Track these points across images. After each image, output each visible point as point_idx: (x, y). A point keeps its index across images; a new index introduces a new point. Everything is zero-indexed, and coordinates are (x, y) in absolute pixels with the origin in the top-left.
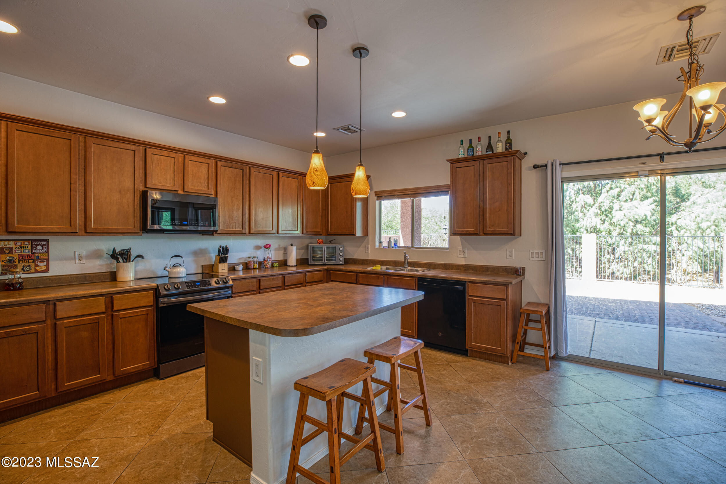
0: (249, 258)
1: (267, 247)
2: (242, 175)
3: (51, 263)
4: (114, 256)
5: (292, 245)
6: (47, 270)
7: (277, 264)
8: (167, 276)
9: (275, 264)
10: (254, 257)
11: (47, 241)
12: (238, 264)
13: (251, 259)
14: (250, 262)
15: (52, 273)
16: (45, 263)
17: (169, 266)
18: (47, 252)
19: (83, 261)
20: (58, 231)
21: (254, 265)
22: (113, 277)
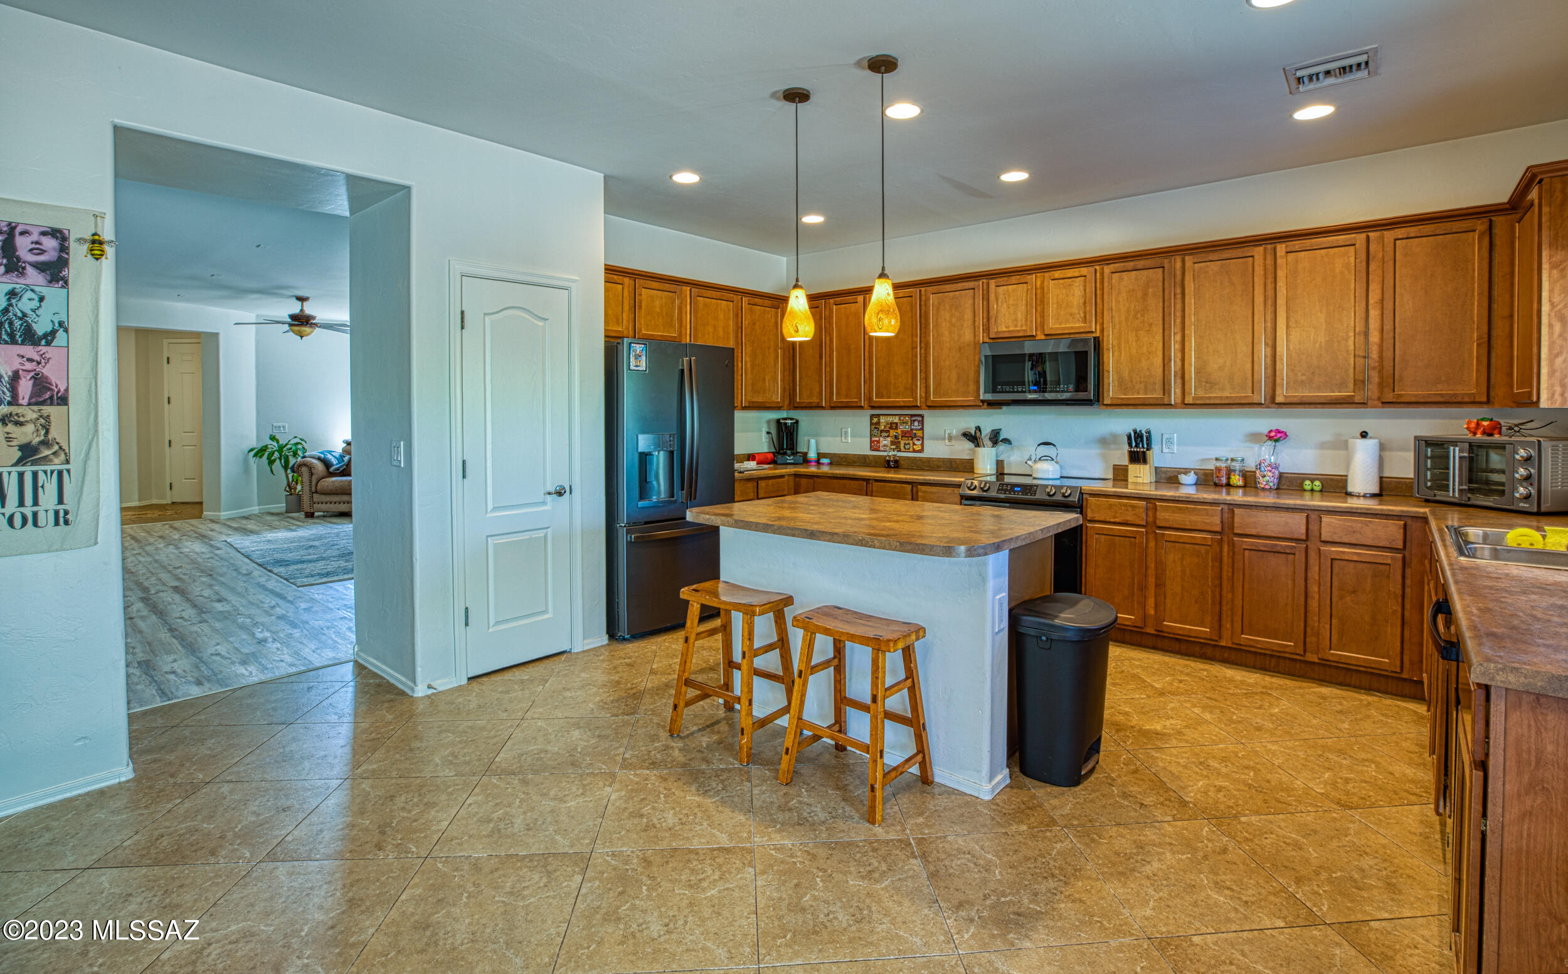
0: (1217, 459)
1: (1277, 436)
2: (1161, 279)
3: (925, 442)
4: (973, 438)
5: (1364, 435)
6: (921, 451)
7: (1317, 483)
8: (1031, 475)
9: (1307, 482)
10: (1232, 460)
11: (922, 416)
12: (1186, 471)
13: (1223, 465)
14: (1218, 469)
15: (925, 455)
16: (920, 442)
17: (1033, 459)
18: (922, 429)
19: (953, 442)
20: (902, 404)
21: (1229, 478)
22: (968, 466)
